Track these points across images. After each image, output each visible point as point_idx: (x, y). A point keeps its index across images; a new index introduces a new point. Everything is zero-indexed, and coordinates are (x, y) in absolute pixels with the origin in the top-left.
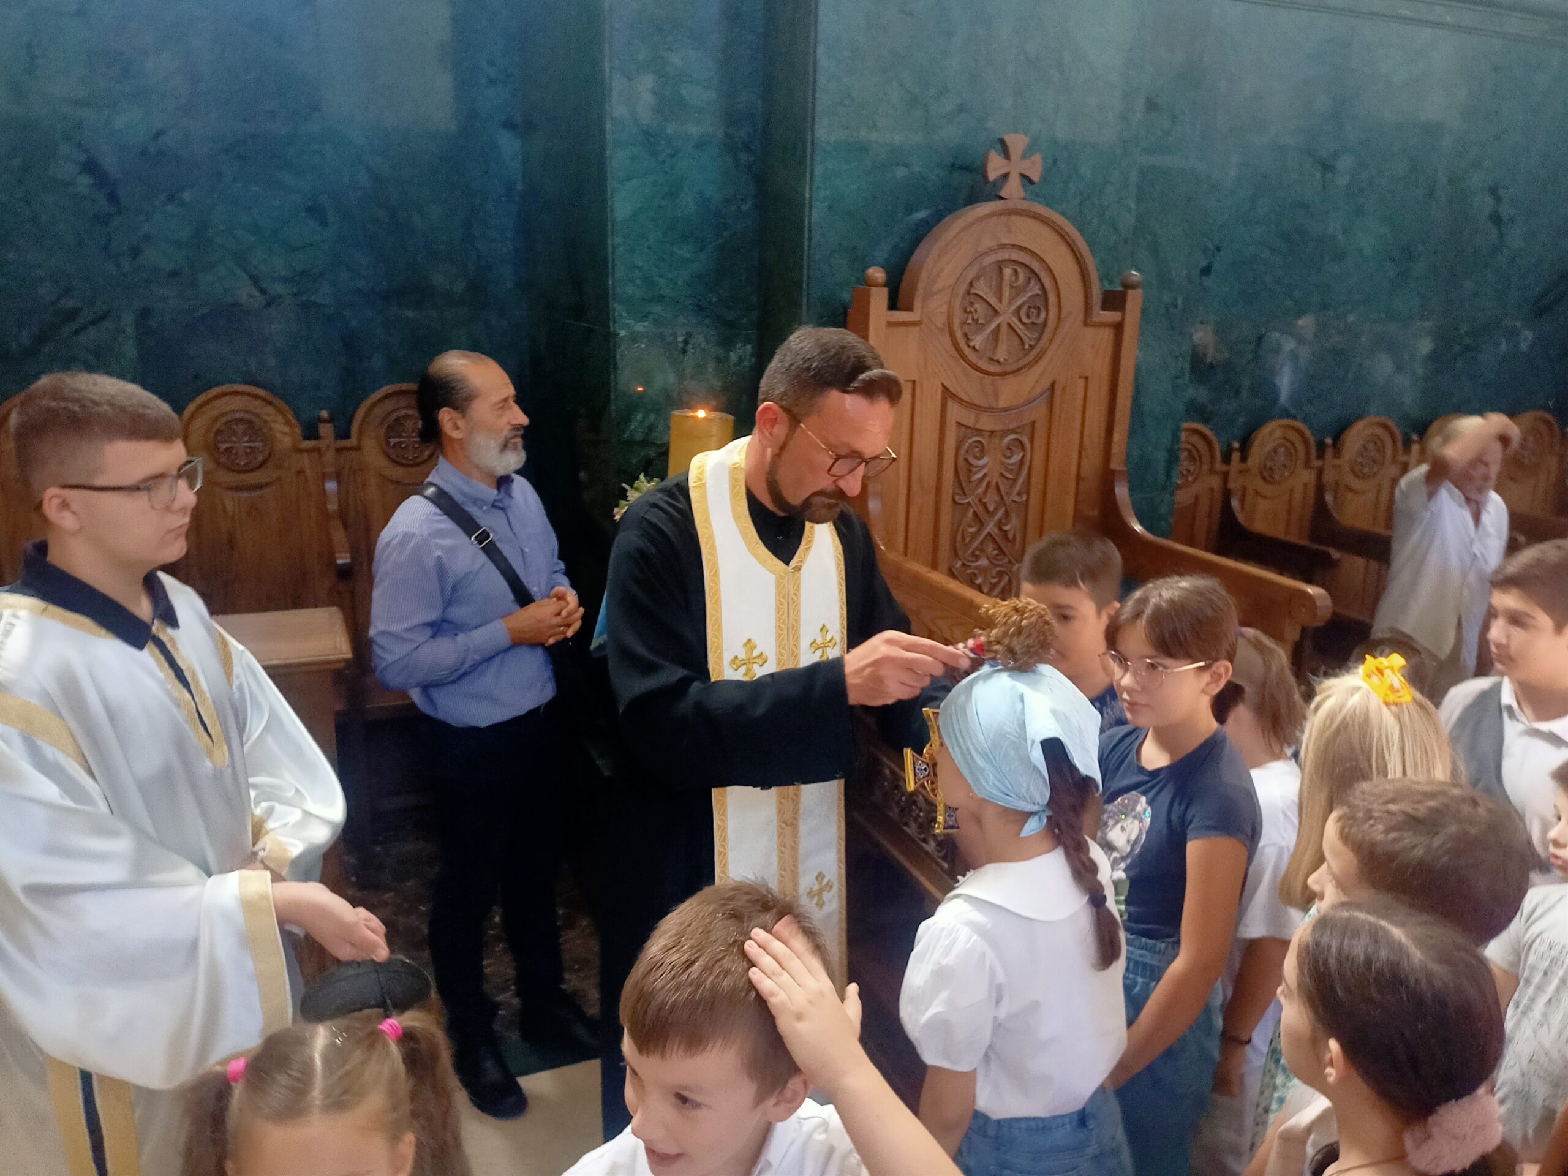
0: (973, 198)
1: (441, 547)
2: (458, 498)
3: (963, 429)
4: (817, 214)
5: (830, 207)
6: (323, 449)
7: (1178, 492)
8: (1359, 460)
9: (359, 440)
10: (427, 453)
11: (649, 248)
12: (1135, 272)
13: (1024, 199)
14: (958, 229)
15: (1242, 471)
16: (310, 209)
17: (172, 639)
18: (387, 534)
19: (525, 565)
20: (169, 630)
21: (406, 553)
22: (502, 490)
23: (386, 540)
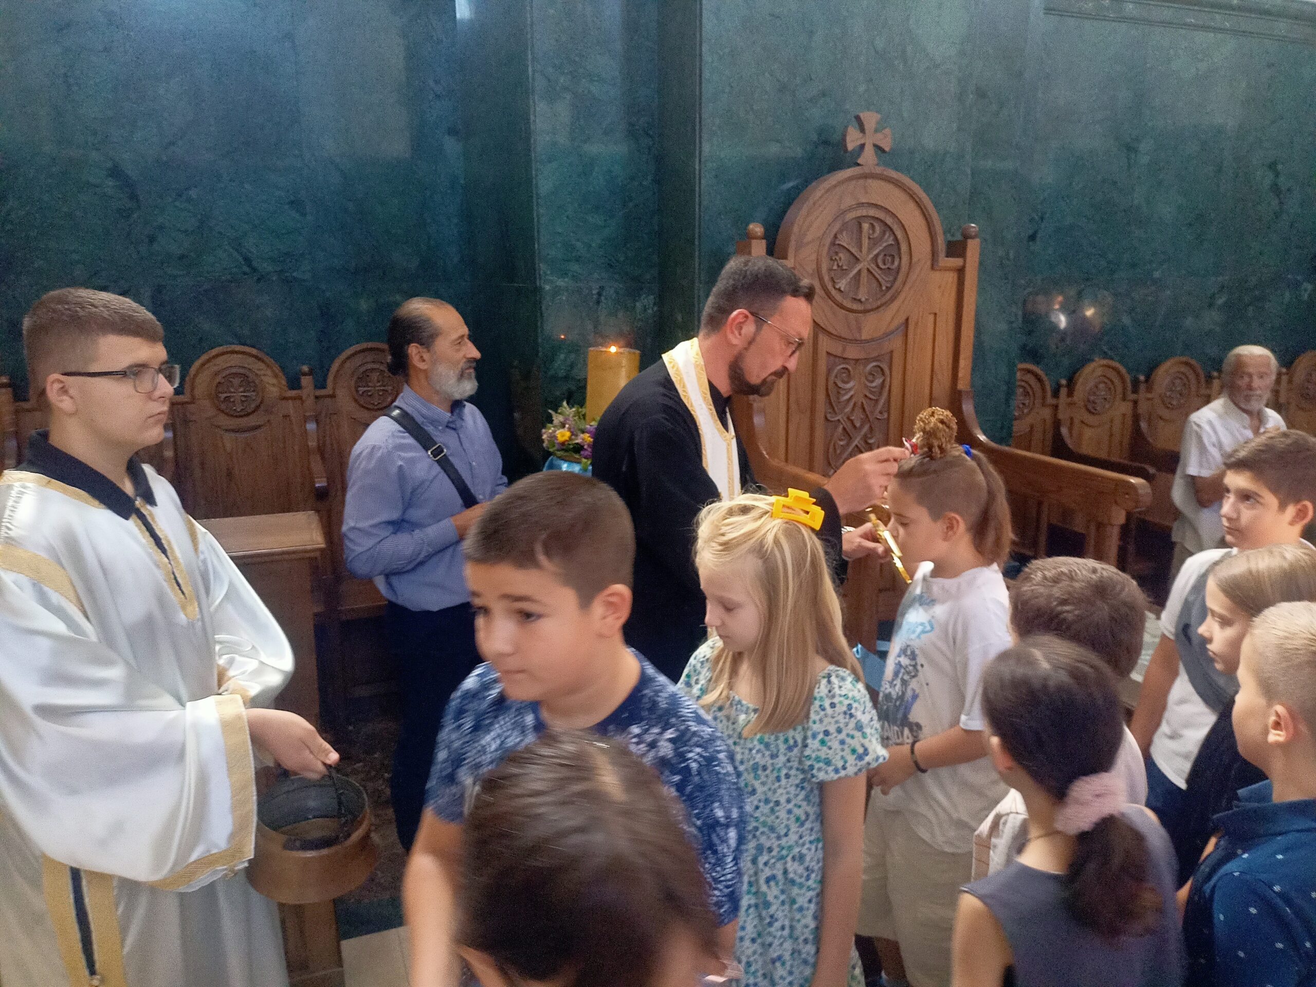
0: (836, 166)
1: (403, 459)
2: (419, 419)
3: (832, 358)
4: (706, 183)
5: (716, 176)
6: (304, 397)
7: (1015, 423)
8: (1168, 394)
9: (334, 389)
10: (389, 399)
11: (567, 217)
12: (973, 225)
13: (877, 165)
14: (823, 191)
15: (1071, 404)
16: (292, 203)
17: (151, 514)
18: (358, 447)
19: (473, 476)
20: (149, 507)
21: (373, 462)
22: (455, 414)
23: (358, 452)
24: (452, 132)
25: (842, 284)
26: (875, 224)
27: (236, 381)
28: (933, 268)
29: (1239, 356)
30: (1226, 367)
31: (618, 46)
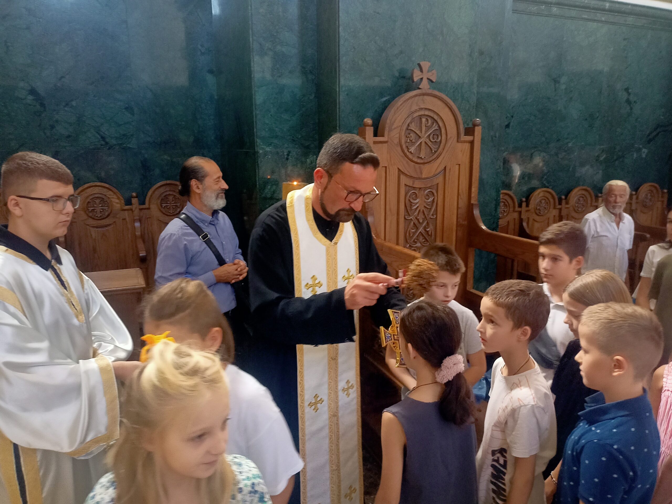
0: (408, 89)
1: (187, 240)
2: (195, 220)
3: (407, 187)
4: (342, 97)
5: (347, 94)
6: (134, 209)
7: (500, 220)
8: (577, 205)
9: (149, 205)
10: (178, 210)
11: (271, 115)
12: (478, 119)
13: (429, 89)
14: (402, 102)
15: (527, 211)
16: (126, 108)
17: (59, 269)
18: (163, 234)
19: (223, 249)
20: (58, 265)
21: (171, 242)
22: (214, 217)
23: (163, 237)
24: (211, 72)
25: (412, 149)
26: (428, 118)
27: (98, 201)
28: (458, 141)
29: (611, 185)
30: (604, 191)
31: (296, 27)
